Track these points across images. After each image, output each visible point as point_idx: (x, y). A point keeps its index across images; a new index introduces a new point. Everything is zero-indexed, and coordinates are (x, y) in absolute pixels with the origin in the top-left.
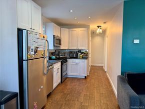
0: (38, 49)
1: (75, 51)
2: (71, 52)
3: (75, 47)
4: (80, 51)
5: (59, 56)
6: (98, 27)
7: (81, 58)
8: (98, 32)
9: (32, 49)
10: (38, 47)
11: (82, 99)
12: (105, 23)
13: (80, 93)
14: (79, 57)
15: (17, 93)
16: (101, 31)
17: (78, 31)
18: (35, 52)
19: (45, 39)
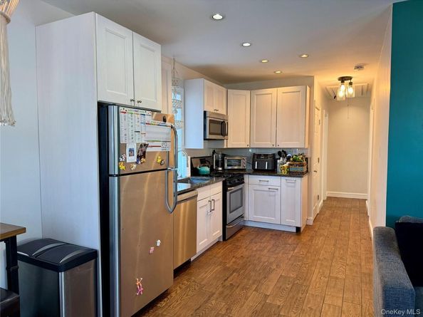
0: (148, 150)
1: (270, 153)
2: (257, 157)
3: (267, 143)
4: (282, 153)
5: (223, 166)
6: (343, 79)
7: (284, 172)
8: (341, 94)
9: (131, 150)
10: (146, 146)
11: (270, 287)
12: (359, 67)
13: (271, 271)
14: (279, 170)
15: (96, 252)
16: (351, 91)
17: (278, 96)
18: (139, 157)
19: (168, 123)
